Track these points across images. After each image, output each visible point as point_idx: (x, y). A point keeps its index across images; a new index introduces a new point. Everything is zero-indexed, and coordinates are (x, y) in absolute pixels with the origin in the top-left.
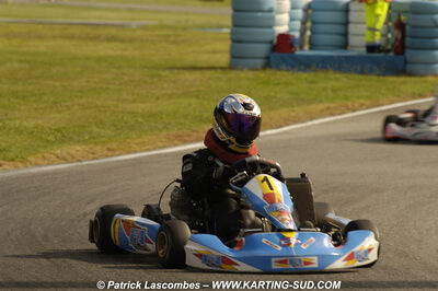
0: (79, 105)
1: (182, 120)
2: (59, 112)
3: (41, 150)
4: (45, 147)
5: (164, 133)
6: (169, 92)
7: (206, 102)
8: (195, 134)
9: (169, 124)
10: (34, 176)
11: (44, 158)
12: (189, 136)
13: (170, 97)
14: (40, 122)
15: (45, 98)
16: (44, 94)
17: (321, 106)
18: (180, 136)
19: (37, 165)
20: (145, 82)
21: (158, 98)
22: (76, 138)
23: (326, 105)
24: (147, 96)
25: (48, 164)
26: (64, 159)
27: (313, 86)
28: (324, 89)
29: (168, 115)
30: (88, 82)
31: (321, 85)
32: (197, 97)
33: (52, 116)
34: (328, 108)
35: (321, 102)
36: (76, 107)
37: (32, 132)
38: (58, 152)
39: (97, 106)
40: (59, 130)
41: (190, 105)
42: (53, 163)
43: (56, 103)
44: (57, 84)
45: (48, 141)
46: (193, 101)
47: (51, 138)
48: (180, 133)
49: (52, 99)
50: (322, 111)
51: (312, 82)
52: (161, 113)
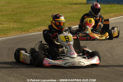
0: (43, 15)
1: (73, 19)
2: (38, 17)
3: (33, 28)
4: (34, 27)
5: (68, 23)
6: (69, 11)
7: (80, 14)
8: (77, 23)
9: (69, 20)
10: (31, 36)
11: (34, 30)
12: (75, 23)
13: (69, 12)
14: (32, 20)
15: (34, 13)
16: (33, 12)
17: (113, 14)
18: (72, 24)
19: (31, 33)
20: (62, 8)
21: (66, 13)
22: (43, 24)
23: (115, 14)
24: (63, 12)
25: (35, 32)
26: (39, 31)
27: (111, 8)
28: (114, 9)
29: (69, 18)
30: (46, 8)
31: (113, 8)
32: (77, 12)
33: (35, 18)
34: (115, 15)
35: (113, 13)
36: (43, 16)
37: (30, 23)
38: (37, 29)
39: (48, 15)
40: (38, 22)
41: (75, 14)
42: (36, 32)
43: (36, 15)
44: (37, 9)
45: (35, 26)
46: (76, 13)
47: (35, 25)
48: (72, 23)
49: (35, 14)
50: (113, 16)
51: (110, 8)
52: (67, 17)
